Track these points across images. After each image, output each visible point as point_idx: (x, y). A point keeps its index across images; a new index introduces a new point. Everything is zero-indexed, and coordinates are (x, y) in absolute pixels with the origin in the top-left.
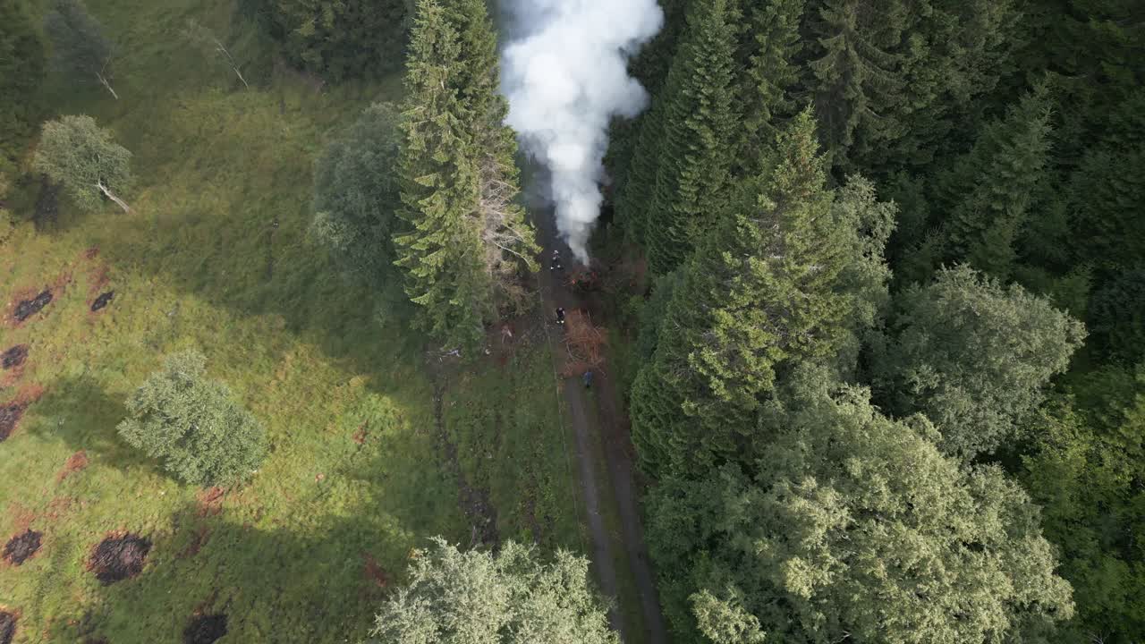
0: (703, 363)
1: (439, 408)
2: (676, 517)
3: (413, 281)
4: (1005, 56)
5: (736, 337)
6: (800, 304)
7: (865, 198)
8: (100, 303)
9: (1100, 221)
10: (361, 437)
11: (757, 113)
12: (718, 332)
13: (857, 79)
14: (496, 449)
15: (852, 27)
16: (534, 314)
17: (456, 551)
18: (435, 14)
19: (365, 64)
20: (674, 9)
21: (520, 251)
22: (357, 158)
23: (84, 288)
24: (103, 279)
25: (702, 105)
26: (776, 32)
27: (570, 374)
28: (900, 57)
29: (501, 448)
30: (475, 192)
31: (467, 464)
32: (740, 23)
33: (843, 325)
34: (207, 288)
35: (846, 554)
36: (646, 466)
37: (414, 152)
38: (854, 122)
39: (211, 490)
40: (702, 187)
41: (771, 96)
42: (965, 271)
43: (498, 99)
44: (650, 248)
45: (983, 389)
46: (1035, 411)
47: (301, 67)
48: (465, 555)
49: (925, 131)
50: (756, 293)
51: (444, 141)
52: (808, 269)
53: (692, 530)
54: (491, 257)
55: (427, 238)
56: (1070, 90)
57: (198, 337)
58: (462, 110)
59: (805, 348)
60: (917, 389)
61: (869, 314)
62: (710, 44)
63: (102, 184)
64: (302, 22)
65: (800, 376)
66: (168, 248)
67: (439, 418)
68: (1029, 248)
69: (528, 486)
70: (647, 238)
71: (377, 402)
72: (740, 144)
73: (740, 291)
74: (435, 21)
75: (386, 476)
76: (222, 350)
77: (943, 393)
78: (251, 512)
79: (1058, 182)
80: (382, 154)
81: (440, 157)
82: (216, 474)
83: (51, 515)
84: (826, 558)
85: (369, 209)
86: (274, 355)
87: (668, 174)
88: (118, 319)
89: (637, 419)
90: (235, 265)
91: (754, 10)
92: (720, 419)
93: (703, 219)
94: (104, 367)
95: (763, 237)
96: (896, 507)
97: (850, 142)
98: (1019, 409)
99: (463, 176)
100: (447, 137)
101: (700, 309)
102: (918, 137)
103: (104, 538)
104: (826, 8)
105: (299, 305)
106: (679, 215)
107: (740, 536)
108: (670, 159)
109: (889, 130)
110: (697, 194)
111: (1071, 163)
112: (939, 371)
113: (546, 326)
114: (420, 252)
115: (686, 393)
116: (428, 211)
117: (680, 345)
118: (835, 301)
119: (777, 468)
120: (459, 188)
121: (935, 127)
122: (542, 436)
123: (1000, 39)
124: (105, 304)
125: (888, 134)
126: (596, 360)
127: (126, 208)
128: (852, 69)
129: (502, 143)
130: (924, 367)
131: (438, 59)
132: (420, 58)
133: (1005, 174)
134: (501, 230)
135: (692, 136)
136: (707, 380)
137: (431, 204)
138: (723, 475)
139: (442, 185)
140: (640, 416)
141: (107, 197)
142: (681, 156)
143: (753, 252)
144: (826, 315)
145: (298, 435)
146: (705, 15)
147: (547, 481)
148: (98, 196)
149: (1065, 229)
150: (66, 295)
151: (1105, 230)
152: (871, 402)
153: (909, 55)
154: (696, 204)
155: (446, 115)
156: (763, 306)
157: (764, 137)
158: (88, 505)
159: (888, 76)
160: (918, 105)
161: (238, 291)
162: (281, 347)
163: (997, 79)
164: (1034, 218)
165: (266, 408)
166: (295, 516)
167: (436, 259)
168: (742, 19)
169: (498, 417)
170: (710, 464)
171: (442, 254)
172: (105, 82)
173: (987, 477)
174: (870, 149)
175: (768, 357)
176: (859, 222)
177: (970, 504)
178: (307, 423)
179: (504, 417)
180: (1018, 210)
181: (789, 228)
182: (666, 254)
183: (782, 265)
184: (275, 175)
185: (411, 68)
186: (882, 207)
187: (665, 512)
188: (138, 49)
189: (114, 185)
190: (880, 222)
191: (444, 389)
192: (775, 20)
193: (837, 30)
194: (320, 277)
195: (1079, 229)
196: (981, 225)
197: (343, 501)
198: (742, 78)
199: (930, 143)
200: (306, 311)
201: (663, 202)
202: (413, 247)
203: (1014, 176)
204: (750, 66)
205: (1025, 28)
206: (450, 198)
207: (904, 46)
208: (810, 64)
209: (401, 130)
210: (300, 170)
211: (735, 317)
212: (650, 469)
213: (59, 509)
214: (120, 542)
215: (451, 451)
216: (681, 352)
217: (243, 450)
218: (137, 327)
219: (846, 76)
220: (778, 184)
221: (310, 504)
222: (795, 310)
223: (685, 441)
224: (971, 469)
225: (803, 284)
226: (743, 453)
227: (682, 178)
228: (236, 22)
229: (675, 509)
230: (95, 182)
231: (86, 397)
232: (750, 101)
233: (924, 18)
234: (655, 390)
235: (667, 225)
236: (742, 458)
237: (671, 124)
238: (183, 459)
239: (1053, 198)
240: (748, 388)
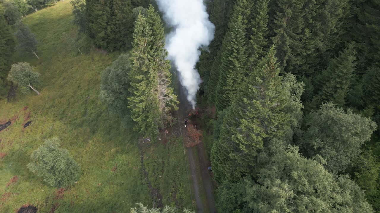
0: (237, 139)
1: (142, 159)
2: (228, 196)
3: (134, 114)
4: (337, 37)
5: (249, 129)
6: (272, 117)
7: (293, 81)
8: (27, 124)
9: (374, 91)
10: (114, 170)
11: (253, 55)
12: (242, 127)
13: (288, 43)
14: (162, 173)
15: (285, 26)
16: (176, 126)
17: (146, 208)
18: (143, 20)
19: (121, 46)
20: (224, 23)
21: (171, 103)
22: (116, 72)
23: (22, 120)
24: (29, 117)
25: (234, 52)
26: (259, 28)
27: (189, 146)
28: (302, 36)
29: (164, 173)
30: (156, 81)
31: (152, 179)
32: (247, 24)
33: (287, 125)
34: (64, 119)
35: (293, 208)
36: (216, 178)
37: (135, 67)
38: (287, 58)
39: (60, 189)
40: (234, 80)
41: (258, 49)
42: (331, 104)
43: (165, 50)
44: (217, 102)
45: (339, 147)
46: (358, 156)
47: (100, 47)
48: (150, 210)
49: (311, 62)
50: (256, 113)
51: (145, 63)
52: (274, 104)
53: (234, 201)
54: (161, 105)
55: (139, 98)
56: (360, 48)
57: (59, 136)
58: (152, 53)
59: (274, 133)
60: (315, 148)
61: (295, 122)
62: (237, 31)
63: (31, 85)
64: (100, 32)
65: (272, 143)
66: (52, 106)
67: (142, 163)
68: (350, 101)
69: (174, 187)
70: (216, 99)
71: (121, 157)
72: (247, 66)
73: (250, 112)
74: (143, 22)
75: (123, 184)
76: (68, 140)
77: (325, 149)
78: (74, 197)
79: (358, 78)
80: (124, 70)
81: (144, 69)
82: (62, 183)
83: (3, 199)
84: (286, 209)
85: (119, 89)
86: (85, 141)
87: (223, 76)
88: (32, 130)
89: (213, 161)
90: (74, 111)
91: (252, 20)
92: (243, 160)
93: (235, 92)
94: (26, 146)
95: (258, 92)
96: (312, 190)
97: (285, 65)
98: (353, 155)
99: (152, 76)
100: (147, 62)
101: (235, 120)
102: (308, 64)
103: (21, 207)
104: (276, 19)
105: (95, 124)
106: (227, 90)
107: (252, 203)
108: (223, 71)
109: (299, 61)
110: (233, 83)
111: (362, 72)
112: (323, 141)
113: (181, 130)
114: (137, 103)
115: (231, 150)
116: (139, 88)
117: (228, 133)
118: (284, 116)
119: (265, 177)
120: (151, 80)
121: (314, 61)
122: (179, 169)
123: (335, 30)
124: (28, 125)
125: (298, 62)
126: (198, 142)
127: (38, 93)
128: (285, 40)
129: (165, 65)
130: (318, 139)
131: (144, 35)
132: (138, 35)
133: (341, 74)
134: (166, 96)
135: (231, 62)
136: (238, 145)
137: (141, 85)
138: (245, 180)
139: (145, 79)
140: (214, 160)
141: (32, 89)
142: (227, 70)
143: (255, 98)
144: (281, 121)
145: (92, 169)
146: (235, 22)
147: (181, 185)
148: (29, 89)
149: (362, 94)
150: (16, 122)
151: (376, 94)
152: (299, 152)
153: (305, 35)
154: (233, 86)
155: (146, 55)
156: (258, 118)
157: (255, 63)
158: (17, 195)
159: (298, 43)
160: (309, 52)
161: (74, 120)
162: (88, 139)
163: (335, 45)
164: (351, 90)
165: (82, 160)
166: (90, 198)
167: (142, 105)
168: (247, 23)
169: (163, 162)
170: (240, 176)
171: (144, 103)
172: (35, 53)
173: (344, 179)
174: (292, 68)
175: (261, 136)
176: (291, 89)
177: (338, 189)
178: (96, 165)
179: (165, 162)
180: (346, 87)
181: (267, 89)
182: (222, 104)
183: (265, 103)
184: (89, 82)
185: (134, 38)
186: (299, 84)
187: (224, 194)
188: (47, 43)
189: (35, 86)
190: (298, 89)
191: (144, 152)
192: (259, 23)
193: (280, 27)
194: (103, 115)
195: (367, 94)
196: (333, 93)
197: (107, 192)
198: (248, 43)
199: (312, 66)
200: (97, 126)
201: (221, 86)
202: (134, 101)
203: (344, 75)
204: (251, 39)
205: (343, 28)
206: (148, 84)
207: (303, 32)
208: (271, 38)
209: (131, 60)
210: (98, 80)
211: (248, 122)
212: (218, 180)
213: (6, 197)
214: (27, 208)
215: (146, 174)
216: (229, 136)
217: (72, 174)
218: (39, 133)
219: (283, 43)
220: (263, 73)
221: (95, 194)
222: (270, 119)
223: (231, 169)
224: (338, 176)
225: (272, 110)
226: (252, 172)
227: (227, 77)
228: (79, 34)
229: (228, 193)
230: (28, 84)
231: (19, 157)
232: (251, 51)
233: (309, 23)
234: (220, 150)
235: (223, 94)
236: (252, 174)
237: (223, 59)
238: (50, 177)
239: (357, 84)
240: (253, 147)
